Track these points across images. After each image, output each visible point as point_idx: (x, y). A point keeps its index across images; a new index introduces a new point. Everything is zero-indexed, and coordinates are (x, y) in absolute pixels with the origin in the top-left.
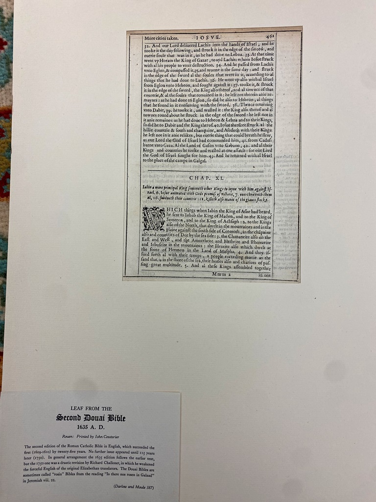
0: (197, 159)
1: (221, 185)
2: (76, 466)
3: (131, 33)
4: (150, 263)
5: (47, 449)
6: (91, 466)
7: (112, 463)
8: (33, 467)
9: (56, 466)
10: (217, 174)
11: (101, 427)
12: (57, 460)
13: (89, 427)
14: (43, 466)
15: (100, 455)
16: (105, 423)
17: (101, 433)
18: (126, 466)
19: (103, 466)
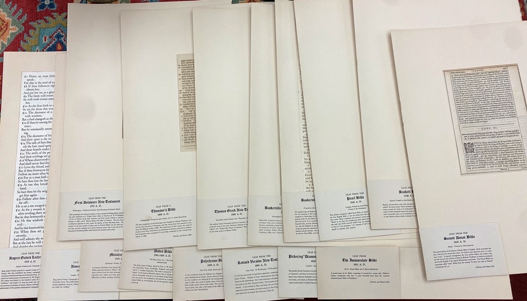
0: (483, 120)
1: (496, 130)
2: (457, 259)
3: (444, 71)
4: (471, 167)
5: (443, 253)
6: (464, 259)
7: (473, 257)
8: (439, 261)
9: (448, 260)
10: (494, 126)
11: (464, 241)
12: (448, 258)
13: (459, 242)
14: (443, 260)
15: (467, 254)
16: (466, 239)
17: (465, 244)
18: (479, 258)
19: (469, 258)
